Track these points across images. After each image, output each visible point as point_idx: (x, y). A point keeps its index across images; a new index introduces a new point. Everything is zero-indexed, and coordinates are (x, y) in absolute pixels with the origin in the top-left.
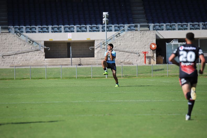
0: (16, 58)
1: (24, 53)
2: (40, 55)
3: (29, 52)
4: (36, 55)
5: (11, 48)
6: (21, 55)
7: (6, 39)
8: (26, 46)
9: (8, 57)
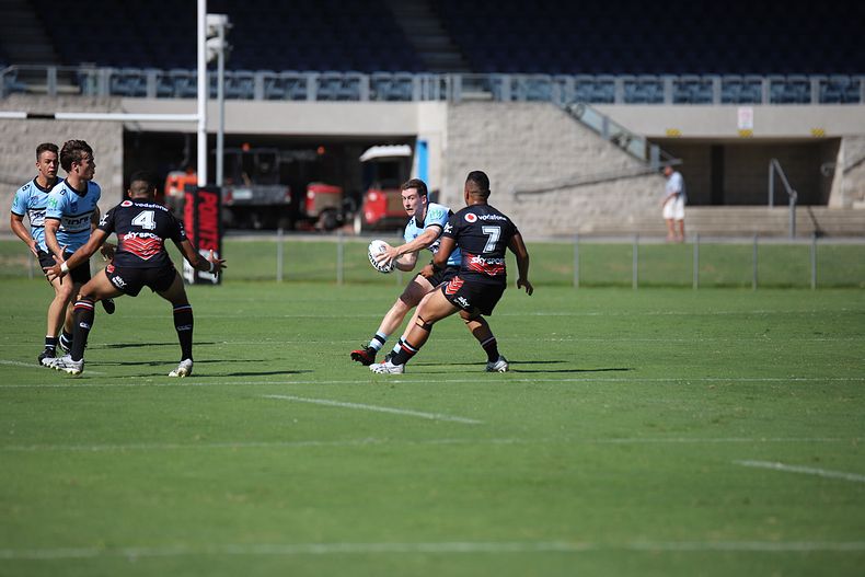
0: (566, 203)
1: (596, 183)
2: (656, 192)
3: (613, 180)
4: (640, 193)
5: (549, 164)
6: (584, 190)
7: (530, 128)
8: (604, 154)
9: (536, 197)
